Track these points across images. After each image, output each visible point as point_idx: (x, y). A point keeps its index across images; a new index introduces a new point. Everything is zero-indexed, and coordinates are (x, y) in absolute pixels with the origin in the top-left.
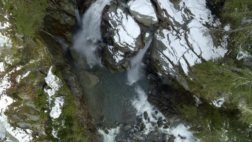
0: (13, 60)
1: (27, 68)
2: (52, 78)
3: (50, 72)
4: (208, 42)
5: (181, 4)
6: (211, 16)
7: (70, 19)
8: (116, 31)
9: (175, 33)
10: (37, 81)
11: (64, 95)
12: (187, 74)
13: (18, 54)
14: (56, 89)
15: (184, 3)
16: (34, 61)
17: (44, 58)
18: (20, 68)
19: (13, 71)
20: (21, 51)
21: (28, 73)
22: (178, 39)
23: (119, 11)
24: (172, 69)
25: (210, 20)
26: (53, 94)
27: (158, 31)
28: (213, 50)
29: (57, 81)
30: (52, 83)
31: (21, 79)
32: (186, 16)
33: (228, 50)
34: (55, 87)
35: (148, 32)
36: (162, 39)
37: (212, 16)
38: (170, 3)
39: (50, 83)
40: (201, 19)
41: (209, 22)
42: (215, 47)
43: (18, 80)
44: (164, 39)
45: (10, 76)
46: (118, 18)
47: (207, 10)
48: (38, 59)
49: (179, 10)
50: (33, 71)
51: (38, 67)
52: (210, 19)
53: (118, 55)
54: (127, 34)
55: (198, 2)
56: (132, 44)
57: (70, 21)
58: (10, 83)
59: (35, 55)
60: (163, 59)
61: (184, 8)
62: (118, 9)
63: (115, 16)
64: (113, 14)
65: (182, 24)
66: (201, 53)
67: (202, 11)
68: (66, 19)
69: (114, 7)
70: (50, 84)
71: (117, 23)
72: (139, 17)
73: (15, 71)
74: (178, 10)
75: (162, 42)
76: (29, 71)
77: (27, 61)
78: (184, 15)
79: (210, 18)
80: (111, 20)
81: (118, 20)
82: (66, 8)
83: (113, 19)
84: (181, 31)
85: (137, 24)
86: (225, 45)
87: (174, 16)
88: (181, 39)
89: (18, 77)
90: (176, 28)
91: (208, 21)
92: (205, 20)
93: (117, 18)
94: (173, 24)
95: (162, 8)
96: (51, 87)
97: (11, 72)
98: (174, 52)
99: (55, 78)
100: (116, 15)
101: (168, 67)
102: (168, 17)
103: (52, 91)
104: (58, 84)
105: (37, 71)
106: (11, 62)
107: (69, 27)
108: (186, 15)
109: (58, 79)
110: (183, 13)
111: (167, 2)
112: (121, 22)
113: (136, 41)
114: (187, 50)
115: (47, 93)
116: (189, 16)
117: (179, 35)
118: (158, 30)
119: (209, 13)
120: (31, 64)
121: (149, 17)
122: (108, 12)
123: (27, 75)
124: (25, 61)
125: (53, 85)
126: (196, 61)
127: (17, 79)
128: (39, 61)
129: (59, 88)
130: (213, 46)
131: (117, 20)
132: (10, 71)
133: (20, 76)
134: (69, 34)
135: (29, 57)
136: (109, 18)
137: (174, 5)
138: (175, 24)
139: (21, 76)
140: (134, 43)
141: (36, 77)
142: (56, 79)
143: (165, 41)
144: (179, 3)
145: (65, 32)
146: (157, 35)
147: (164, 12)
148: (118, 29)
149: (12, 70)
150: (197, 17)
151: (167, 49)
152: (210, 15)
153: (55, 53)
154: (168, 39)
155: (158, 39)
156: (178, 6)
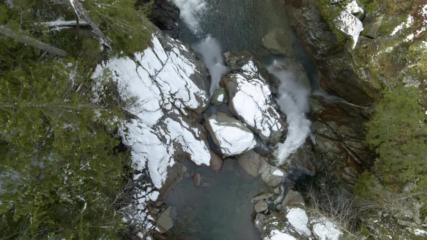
0: (421, 47)
1: (396, 39)
2: (352, 30)
3: (356, 39)
4: (127, 88)
5: (172, 150)
6: (123, 134)
7: (321, 130)
8: (268, 102)
9: (178, 103)
10: (376, 23)
11: (332, 4)
12: (153, 35)
13: (415, 56)
14: (345, 13)
15: (168, 152)
16: (386, 51)
17: (371, 57)
18: (408, 37)
19: (419, 32)
20: (410, 62)
21: (394, 33)
22: (173, 92)
23: (266, 133)
24: (173, 46)
25: (125, 127)
26: (349, 5)
27: (204, 105)
28: (117, 76)
29: (344, 26)
30: (353, 22)
31: (406, 22)
32: (162, 131)
33: (91, 77)
34: (347, 16)
35: (220, 102)
36: (198, 92)
37: (121, 135)
38: (189, 151)
39: (356, 22)
40: (141, 127)
41: (125, 123)
42: (114, 80)
43: (410, 19)
44: (196, 92)
45: (424, 24)
46: (267, 121)
47: (130, 144)
48: (380, 53)
49: (174, 141)
50: (386, 36)
51: (378, 43)
52: (125, 129)
53: (251, 72)
54: (252, 97)
55: (146, 155)
56: (242, 82)
57: (319, 128)
58: (423, 14)
59: (385, 60)
60: (191, 61)
61: (168, 145)
62: (269, 135)
63: (272, 124)
64: (275, 128)
65: (168, 119)
66: (136, 70)
67: (140, 140)
68: (326, 129)
69: (274, 140)
70: (355, 20)
71: (268, 114)
72: (237, 124)
73: (415, 33)
74: (176, 141)
75: (198, 87)
76: (392, 35)
77: (396, 50)
78: (166, 133)
79: (124, 131)
80: (277, 119)
81: (267, 119)
82: (330, 144)
83: (275, 119)
84: (169, 107)
85: (239, 114)
86: (96, 88)
87: (181, 130)
88: (169, 93)
89: (409, 24)
90: (177, 112)
91: (128, 125)
92: (133, 126)
93: (269, 122)
94: (181, 118)
95: (203, 142)
96: (353, 16)
97: (422, 30)
98: (178, 70)
99: (347, 31)
100: (270, 126)
101: (180, 50)
102: (190, 128)
103: (351, 10)
104: (342, 21)
105: (379, 38)
106: (424, 44)
107: (320, 119)
108: (163, 133)
109: (342, 30)
110: (167, 137)
111: (194, 152)
112: (264, 115)
113: (237, 88)
114: (158, 76)
115: (359, 6)
116: (158, 132)
117: (171, 100)
118: (204, 107)
119: (126, 139)
120: (389, 47)
121: (223, 125)
122: (282, 130)
123: (397, 29)
124: (401, 49)
125: (350, 19)
126: (142, 56)
127: (412, 22)
128: (378, 51)
129: (339, 15)
130: (119, 82)
131: (269, 119)
132: (423, 32)
133: (408, 26)
134: (318, 109)
135: (394, 56)
136: (279, 121)
137: (182, 150)
138: (179, 117)
139: (406, 26)
140: (239, 84)
141: (381, 28)
142: (346, 29)
143: (194, 88)
144: (175, 152)
145: (324, 111)
146: (205, 98)
147: (198, 136)
148: (267, 104)
149: (421, 33)
150: (147, 131)
151: (189, 75)
152: (124, 136)
153: (344, 73)
154: (189, 91)
155: (204, 91)
156: (175, 148)
